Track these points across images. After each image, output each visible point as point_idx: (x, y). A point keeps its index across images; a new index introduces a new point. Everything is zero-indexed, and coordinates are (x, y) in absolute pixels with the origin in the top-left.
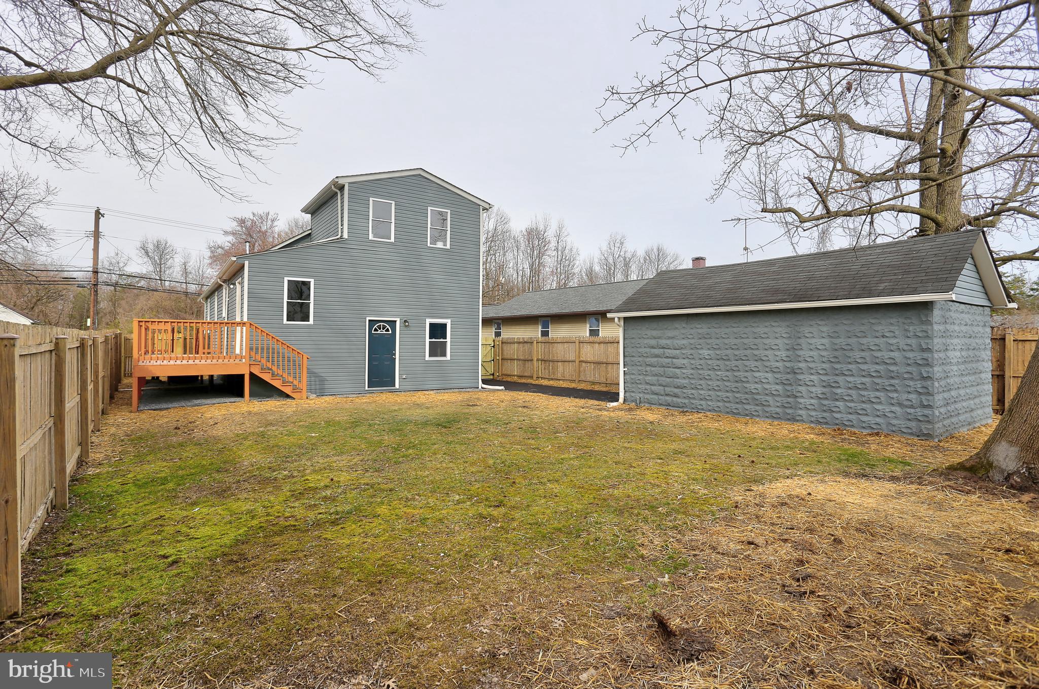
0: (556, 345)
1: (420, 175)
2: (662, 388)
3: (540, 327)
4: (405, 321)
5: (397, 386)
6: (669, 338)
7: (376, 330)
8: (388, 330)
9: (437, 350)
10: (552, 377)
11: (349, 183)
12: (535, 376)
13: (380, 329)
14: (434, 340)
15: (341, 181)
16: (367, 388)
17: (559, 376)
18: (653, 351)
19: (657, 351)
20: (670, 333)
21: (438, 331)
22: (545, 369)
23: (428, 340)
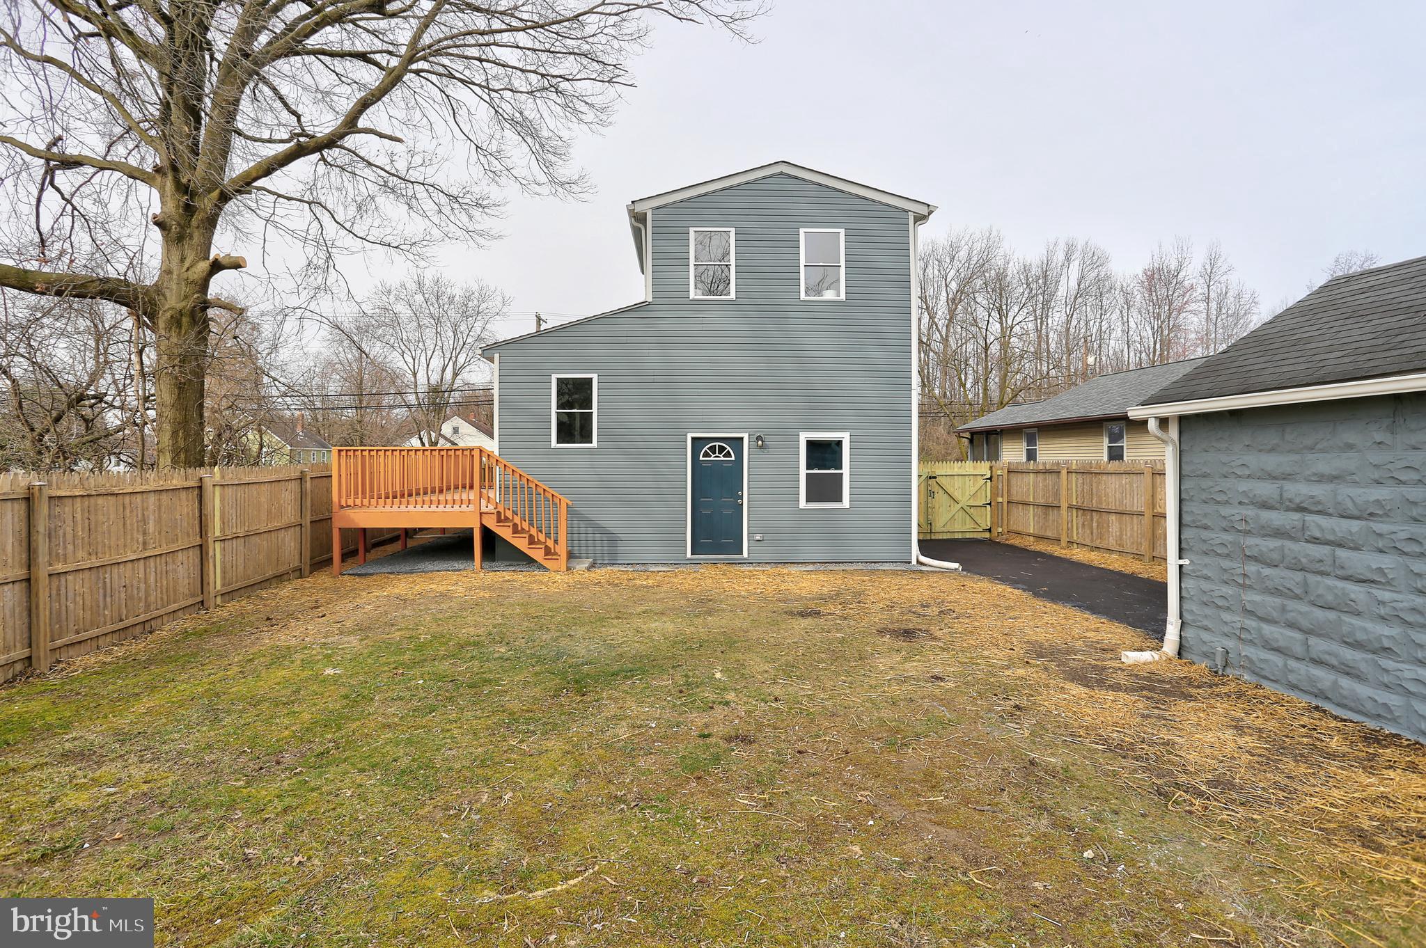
0: (1105, 477)
1: (782, 173)
2: (1298, 636)
3: (1106, 440)
4: (759, 438)
5: (745, 554)
6: (1321, 478)
7: (706, 454)
8: (728, 455)
9: (824, 489)
10: (1097, 544)
11: (653, 209)
12: (1064, 539)
13: (714, 453)
14: (816, 471)
15: (639, 208)
16: (689, 555)
17: (1112, 542)
18: (1266, 515)
19: (1277, 518)
20: (1324, 464)
21: (824, 453)
22: (1083, 525)
23: (803, 471)
